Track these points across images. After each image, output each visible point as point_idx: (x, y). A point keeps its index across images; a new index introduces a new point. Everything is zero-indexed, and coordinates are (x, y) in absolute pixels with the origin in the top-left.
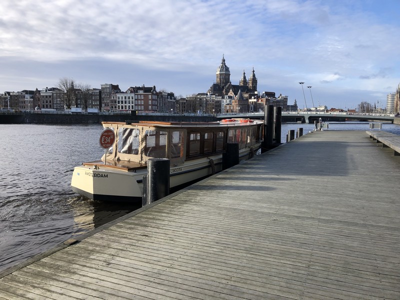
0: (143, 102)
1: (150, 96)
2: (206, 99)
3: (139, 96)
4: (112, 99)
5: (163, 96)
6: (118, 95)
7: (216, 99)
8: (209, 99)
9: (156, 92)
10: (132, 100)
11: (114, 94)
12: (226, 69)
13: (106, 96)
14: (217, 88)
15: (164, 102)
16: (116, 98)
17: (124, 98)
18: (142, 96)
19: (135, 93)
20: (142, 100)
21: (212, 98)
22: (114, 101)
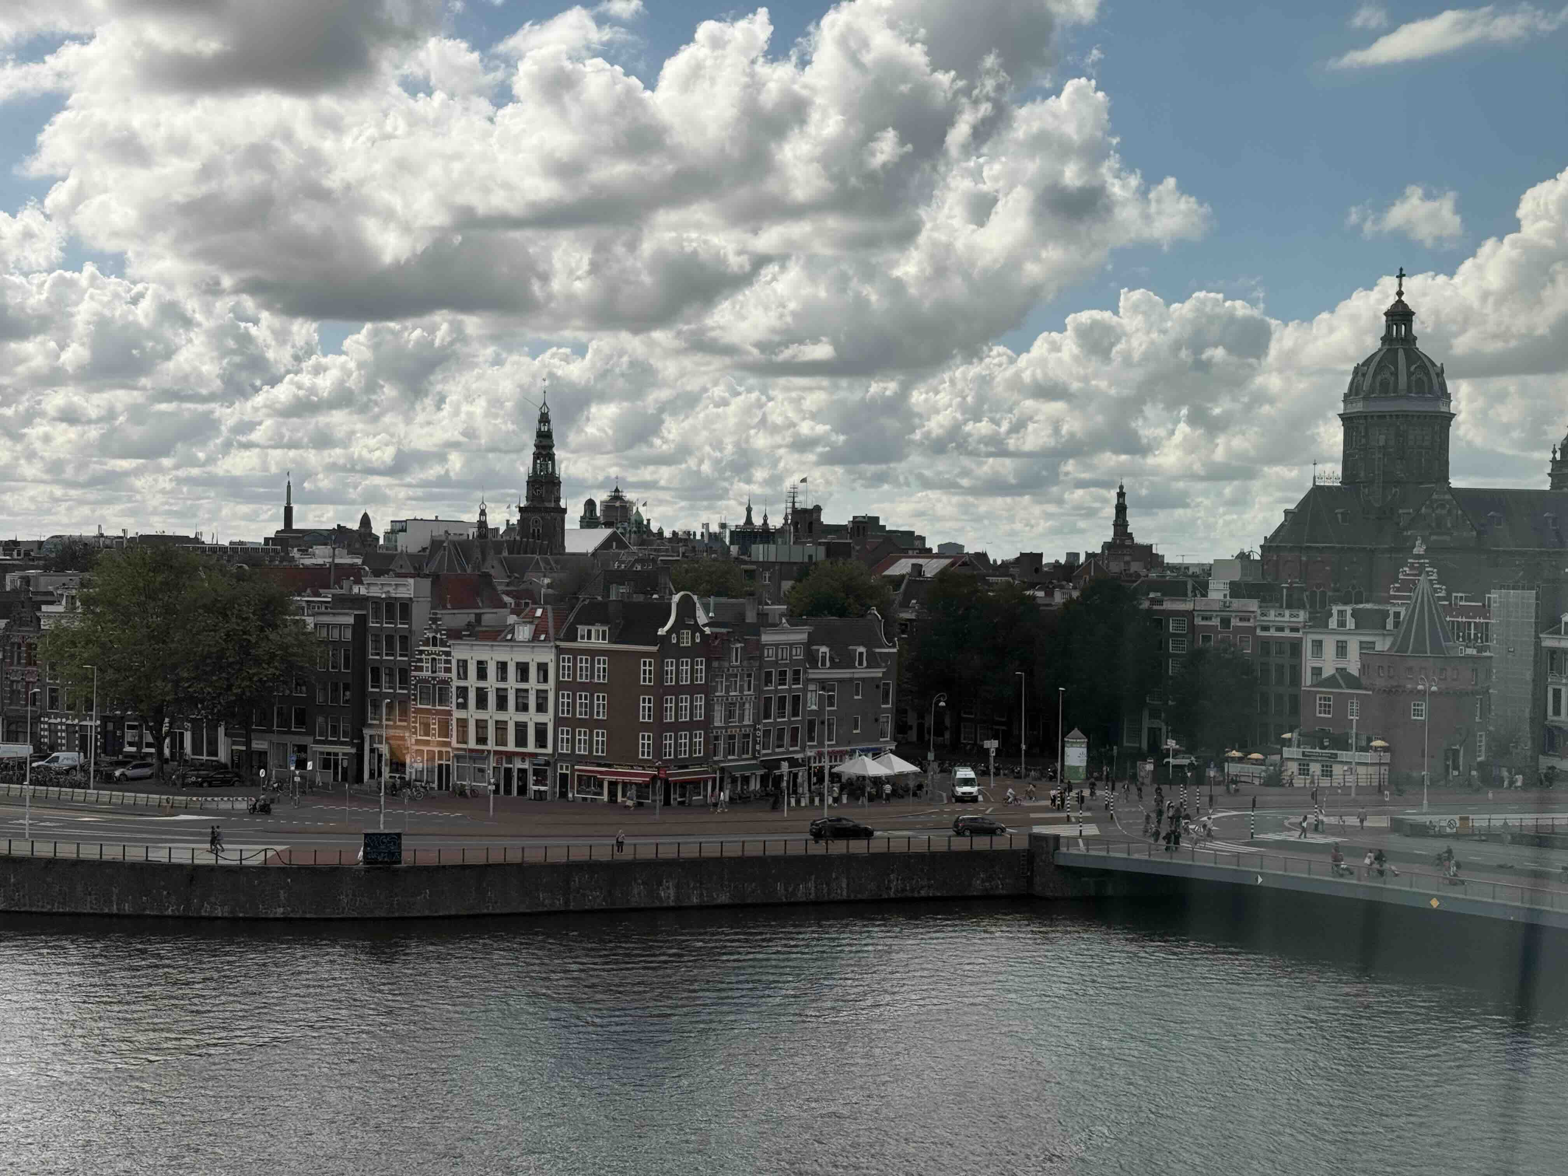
0: (600, 701)
1: (647, 667)
2: (1192, 627)
3: (583, 662)
4: (426, 674)
5: (761, 656)
6: (460, 652)
7: (1266, 628)
8: (1216, 622)
9: (698, 634)
10: (542, 687)
11: (435, 645)
12: (1413, 378)
13: (391, 651)
14: (1339, 516)
15: (776, 691)
16: (448, 670)
17: (492, 671)
18: (601, 664)
19: (558, 643)
20: (599, 687)
21: (1235, 622)
22: (434, 685)
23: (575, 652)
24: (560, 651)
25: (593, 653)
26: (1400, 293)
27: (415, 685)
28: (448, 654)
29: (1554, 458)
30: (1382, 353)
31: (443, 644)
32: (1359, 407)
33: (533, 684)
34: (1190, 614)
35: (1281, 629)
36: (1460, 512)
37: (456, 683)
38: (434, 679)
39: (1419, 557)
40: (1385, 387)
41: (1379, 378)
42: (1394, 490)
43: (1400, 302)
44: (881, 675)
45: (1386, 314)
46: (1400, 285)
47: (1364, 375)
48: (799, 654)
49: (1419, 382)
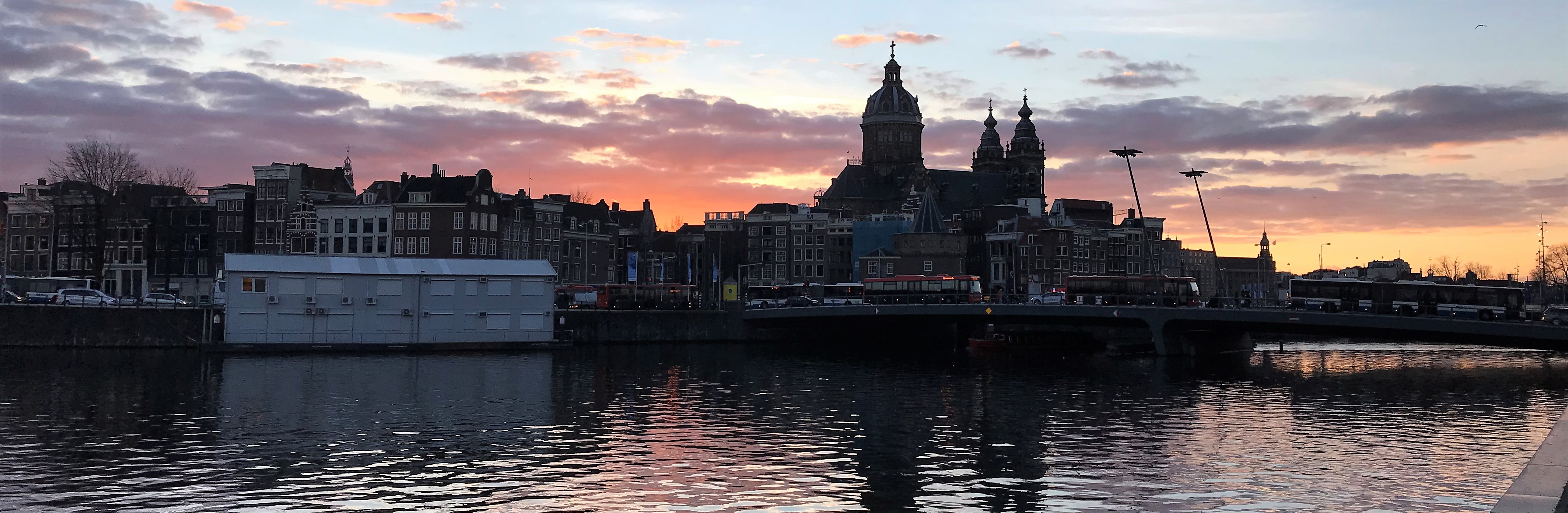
0: (426, 242)
1: (458, 218)
2: (789, 230)
3: (413, 217)
4: (297, 230)
5: (534, 218)
6: (323, 213)
7: (833, 230)
8: (804, 228)
9: (493, 198)
10: (383, 234)
11: (304, 210)
12: (902, 102)
13: (273, 216)
14: (863, 182)
15: (543, 242)
16: (314, 227)
17: (346, 226)
18: (426, 218)
19: (395, 204)
20: (425, 233)
21: (815, 227)
22: (303, 238)
23: (406, 211)
24: (396, 210)
25: (419, 210)
26: (893, 56)
27: (290, 238)
28: (315, 215)
29: (974, 157)
30: (884, 89)
31: (311, 209)
32: (871, 120)
33: (376, 232)
34: (788, 224)
35: (841, 230)
36: (930, 179)
37: (319, 236)
38: (304, 233)
39: (913, 196)
40: (886, 107)
41: (883, 102)
42: (893, 167)
43: (893, 60)
44: (609, 239)
45: (885, 67)
46: (893, 51)
47: (874, 101)
48: (558, 220)
49: (905, 105)
